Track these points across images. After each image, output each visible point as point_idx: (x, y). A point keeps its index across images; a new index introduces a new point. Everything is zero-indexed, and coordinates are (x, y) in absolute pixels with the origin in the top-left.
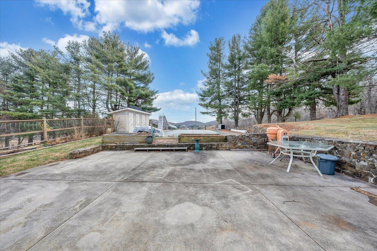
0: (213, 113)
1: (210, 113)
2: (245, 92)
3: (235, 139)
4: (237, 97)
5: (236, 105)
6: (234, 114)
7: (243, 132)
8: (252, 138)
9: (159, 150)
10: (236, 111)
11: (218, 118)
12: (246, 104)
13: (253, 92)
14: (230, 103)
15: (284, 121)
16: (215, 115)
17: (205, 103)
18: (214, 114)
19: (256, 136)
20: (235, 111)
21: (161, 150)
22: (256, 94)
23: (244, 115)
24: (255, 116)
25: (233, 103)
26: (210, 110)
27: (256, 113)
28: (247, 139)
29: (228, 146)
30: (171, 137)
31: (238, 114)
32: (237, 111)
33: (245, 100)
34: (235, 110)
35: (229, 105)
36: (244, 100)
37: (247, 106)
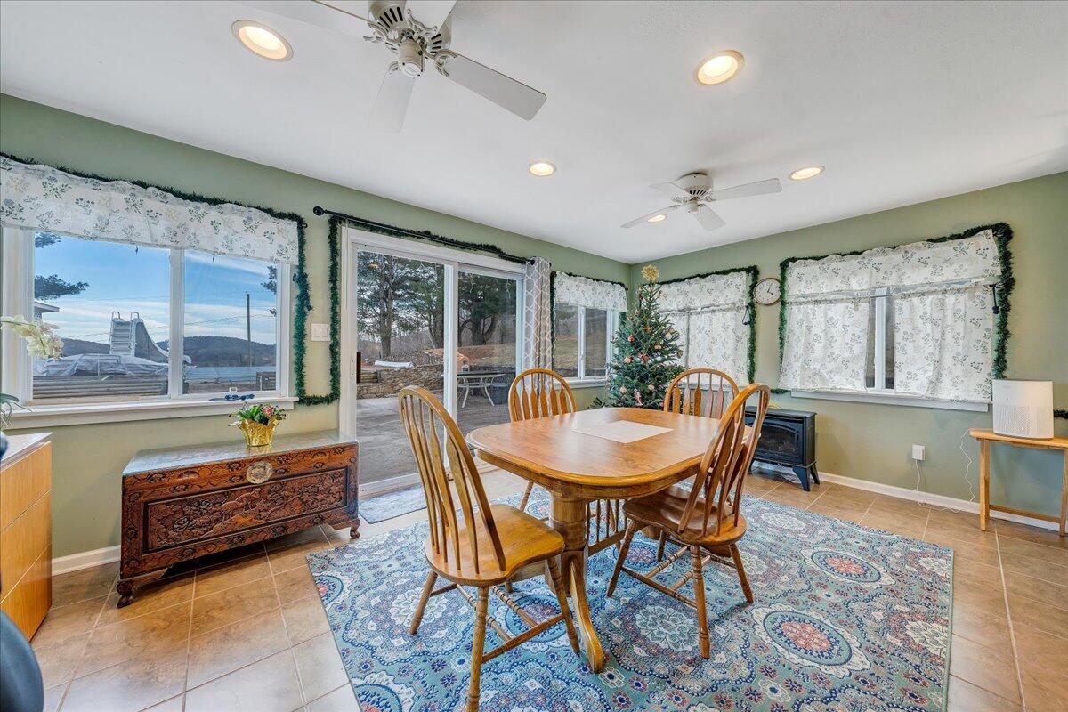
2: (407, 270)
3: (393, 375)
4: (386, 280)
5: (385, 300)
6: (379, 322)
7: (407, 365)
8: (423, 373)
10: (386, 315)
12: (409, 299)
13: (424, 272)
14: (368, 293)
15: (484, 342)
19: (428, 369)
20: (384, 315)
22: (431, 277)
23: (404, 326)
24: (430, 329)
25: (376, 293)
27: (432, 323)
28: (414, 375)
29: (381, 389)
31: (390, 323)
32: (388, 316)
33: (407, 287)
34: (383, 311)
35: (365, 297)
36: (405, 288)
37: (411, 303)
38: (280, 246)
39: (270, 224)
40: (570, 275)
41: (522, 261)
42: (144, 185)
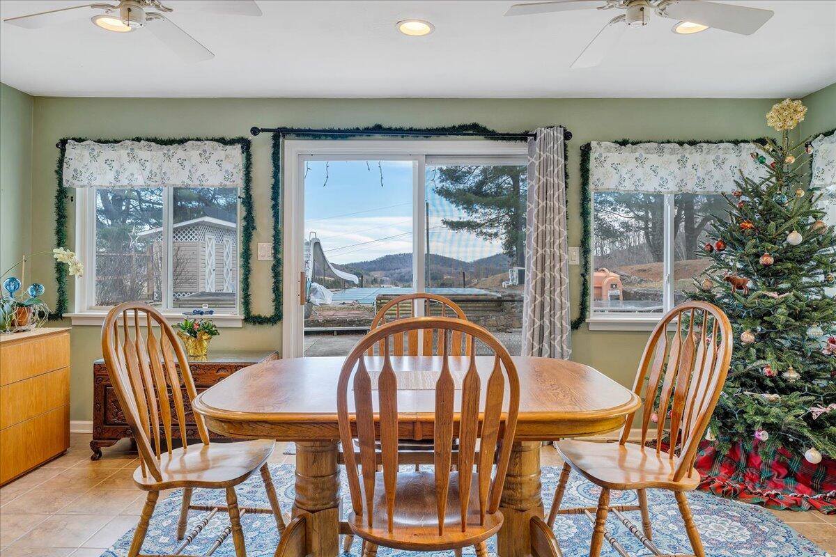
0: (492, 226)
1: (479, 225)
9: (331, 333)
11: (508, 245)
16: (496, 235)
17: (461, 186)
18: (493, 231)
21: (335, 333)
26: (480, 215)
30: (352, 305)
38: (227, 171)
39: (219, 152)
40: (624, 143)
41: (523, 137)
42: (138, 140)
